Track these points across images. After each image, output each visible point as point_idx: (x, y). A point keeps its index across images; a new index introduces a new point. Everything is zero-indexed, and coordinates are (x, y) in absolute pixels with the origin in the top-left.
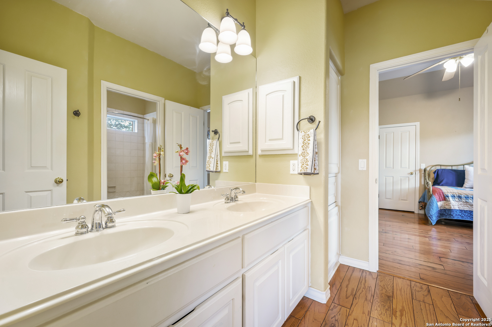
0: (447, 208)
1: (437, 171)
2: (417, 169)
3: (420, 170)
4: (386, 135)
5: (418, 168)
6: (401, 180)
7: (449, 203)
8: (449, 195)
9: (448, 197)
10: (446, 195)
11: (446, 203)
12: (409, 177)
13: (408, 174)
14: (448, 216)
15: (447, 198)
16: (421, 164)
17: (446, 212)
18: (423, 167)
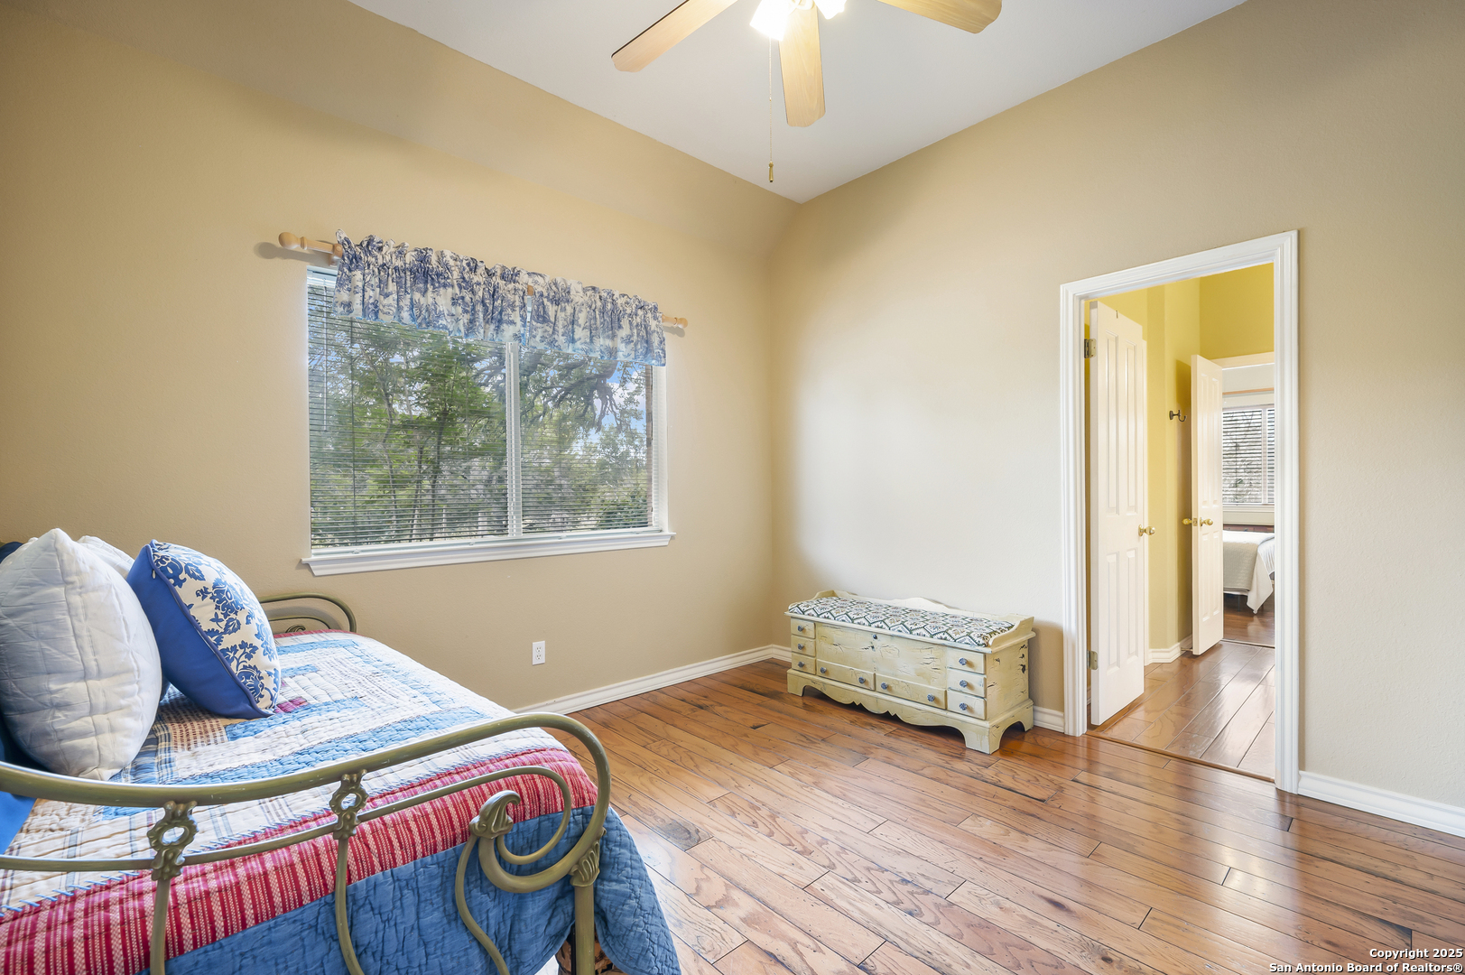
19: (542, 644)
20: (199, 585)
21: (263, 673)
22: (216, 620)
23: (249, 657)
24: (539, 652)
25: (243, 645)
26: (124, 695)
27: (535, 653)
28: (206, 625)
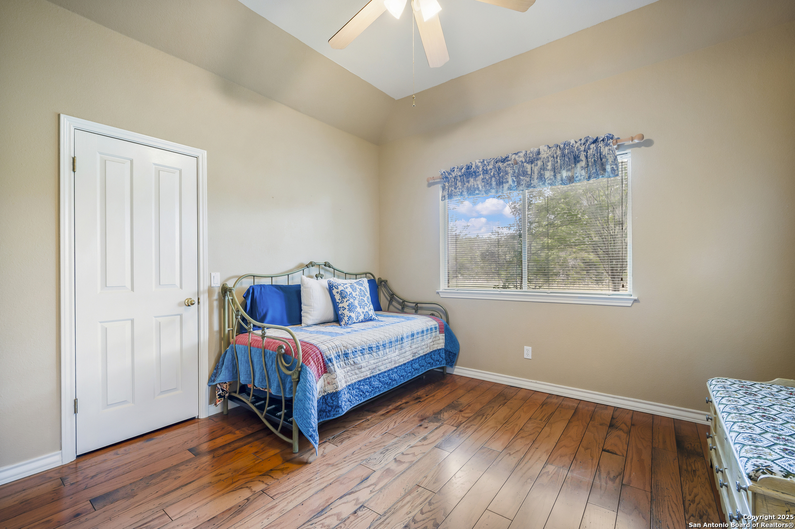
0: (329, 392)
1: (251, 291)
2: (201, 289)
3: (210, 291)
4: (104, 163)
5: (204, 287)
6: (159, 326)
7: (333, 376)
8: (333, 356)
9: (331, 362)
10: (327, 357)
11: (327, 378)
12: (181, 315)
13: (180, 305)
14: (332, 413)
15: (330, 364)
16: (213, 274)
17: (327, 404)
18: (217, 284)
19: (530, 348)
20: (337, 290)
21: (346, 316)
22: (339, 300)
23: (343, 310)
24: (528, 352)
25: (343, 307)
26: (310, 311)
27: (525, 352)
28: (337, 301)
